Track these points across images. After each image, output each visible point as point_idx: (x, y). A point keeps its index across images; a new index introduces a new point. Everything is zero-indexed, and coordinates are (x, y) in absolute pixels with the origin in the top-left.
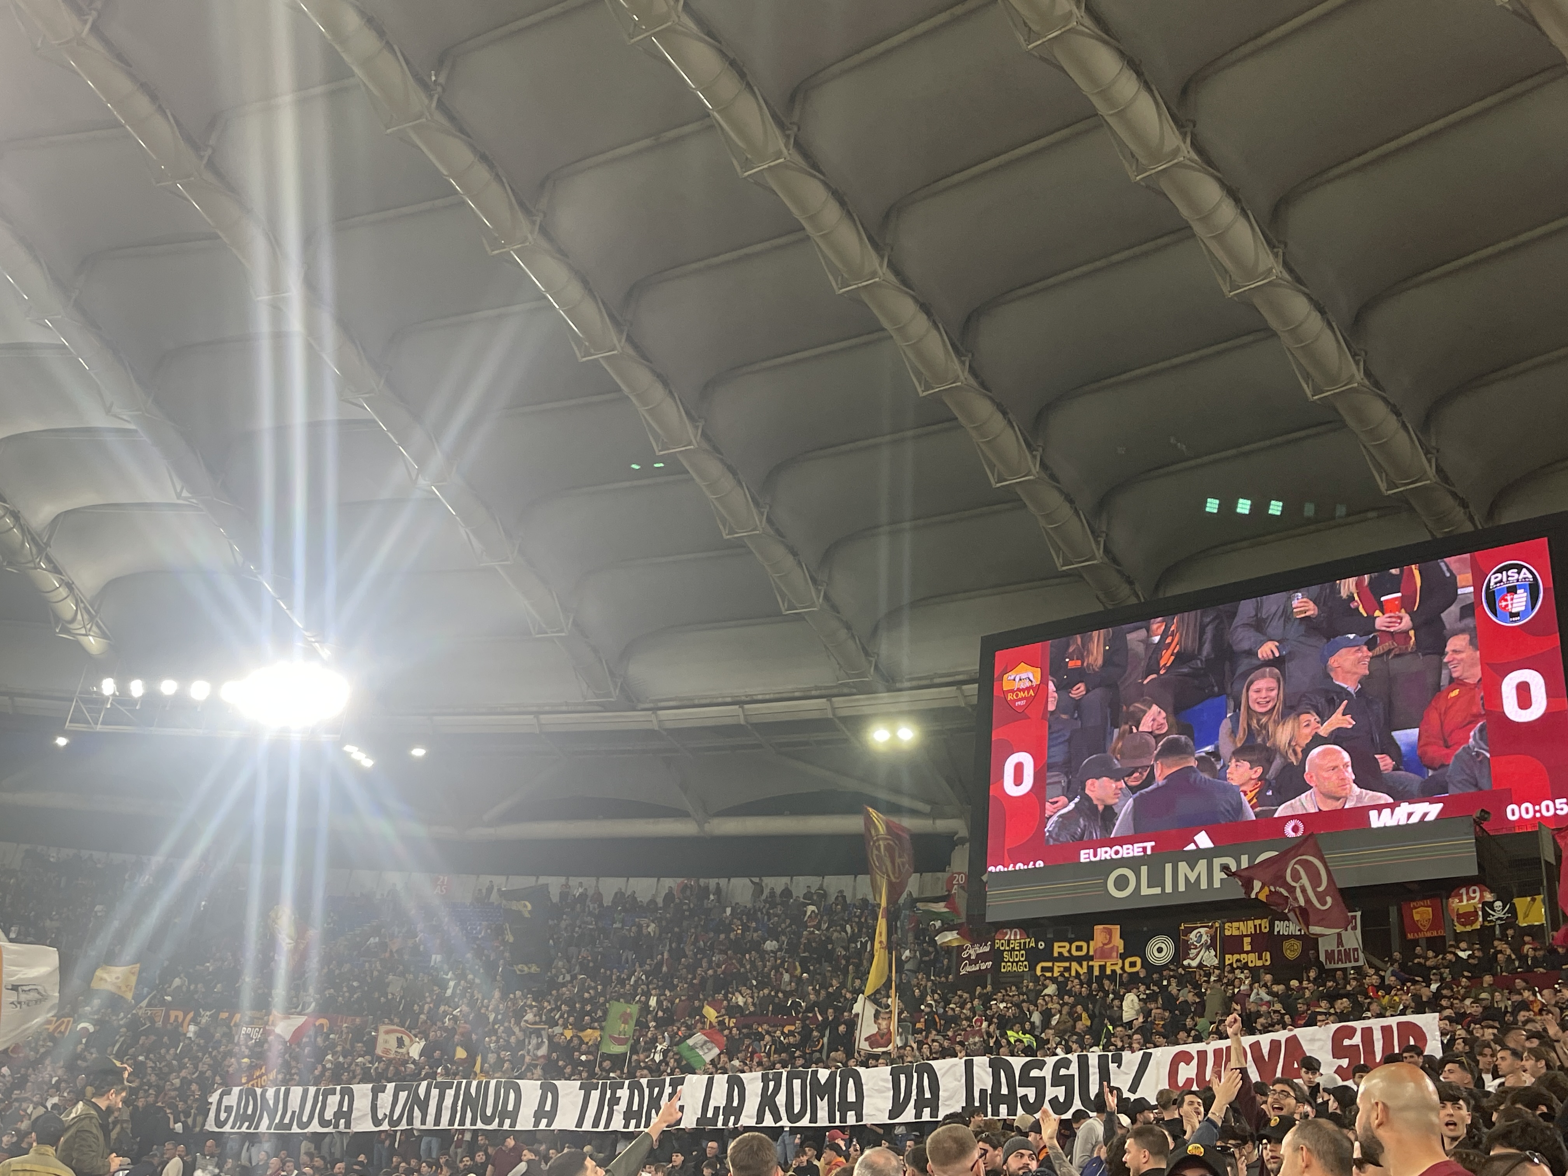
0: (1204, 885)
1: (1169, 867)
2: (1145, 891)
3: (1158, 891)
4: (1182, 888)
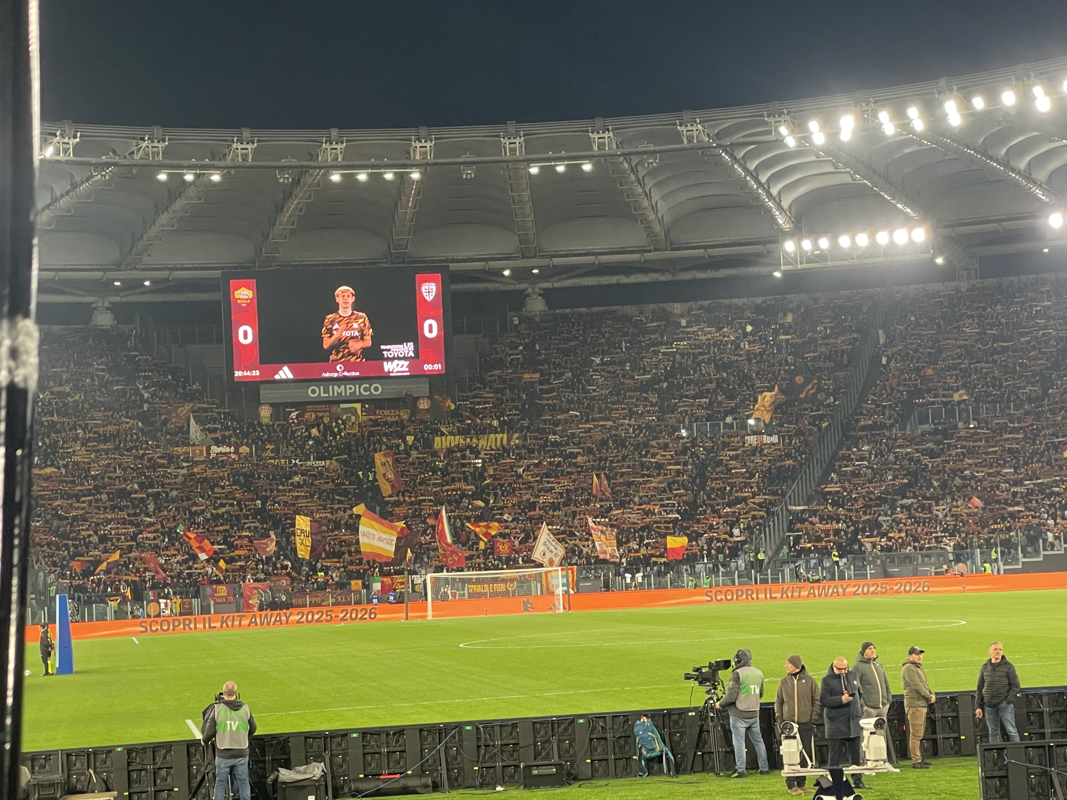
0: (343, 394)
1: (331, 387)
2: (322, 395)
3: (327, 395)
4: (336, 394)
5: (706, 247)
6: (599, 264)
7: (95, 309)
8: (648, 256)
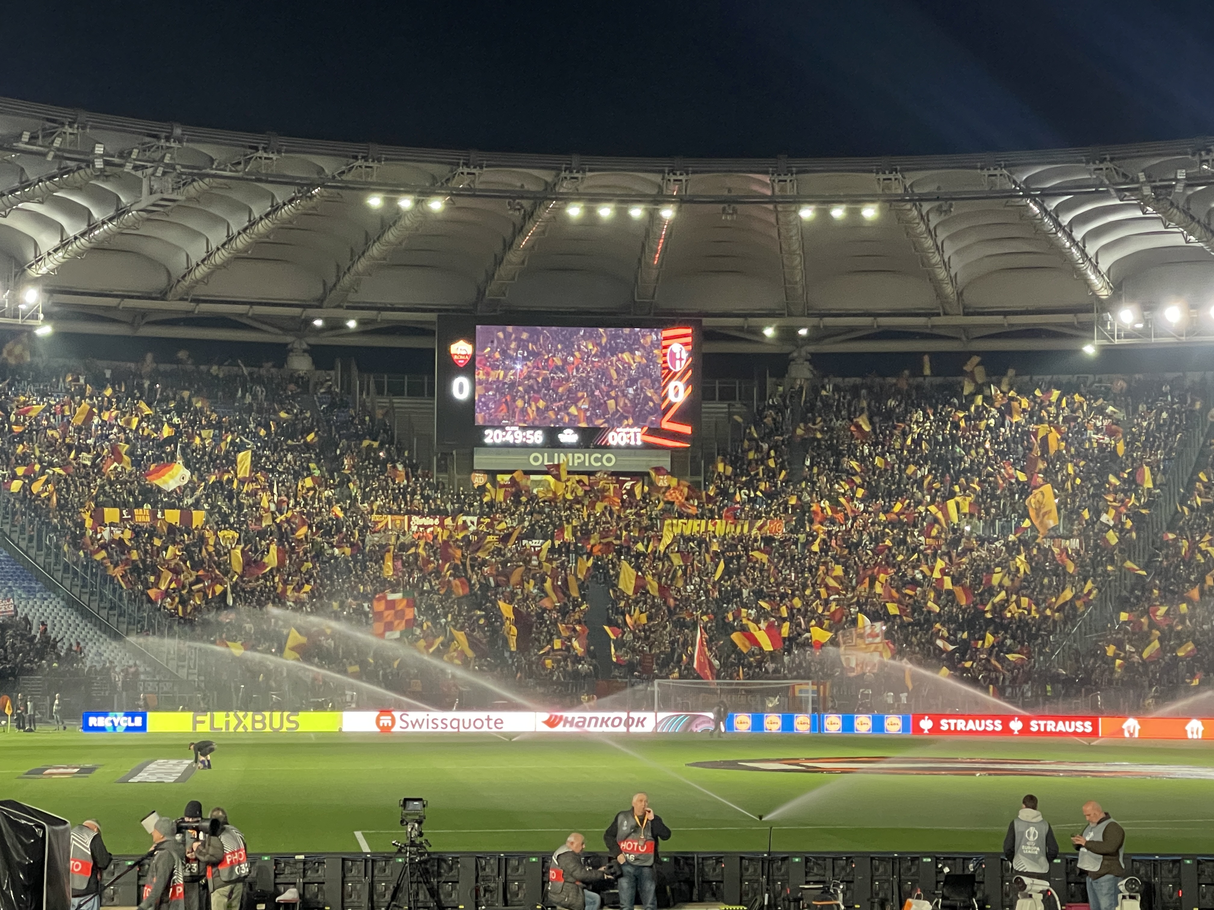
5: (1005, 314)
6: (878, 327)
7: (291, 350)
8: (936, 321)
